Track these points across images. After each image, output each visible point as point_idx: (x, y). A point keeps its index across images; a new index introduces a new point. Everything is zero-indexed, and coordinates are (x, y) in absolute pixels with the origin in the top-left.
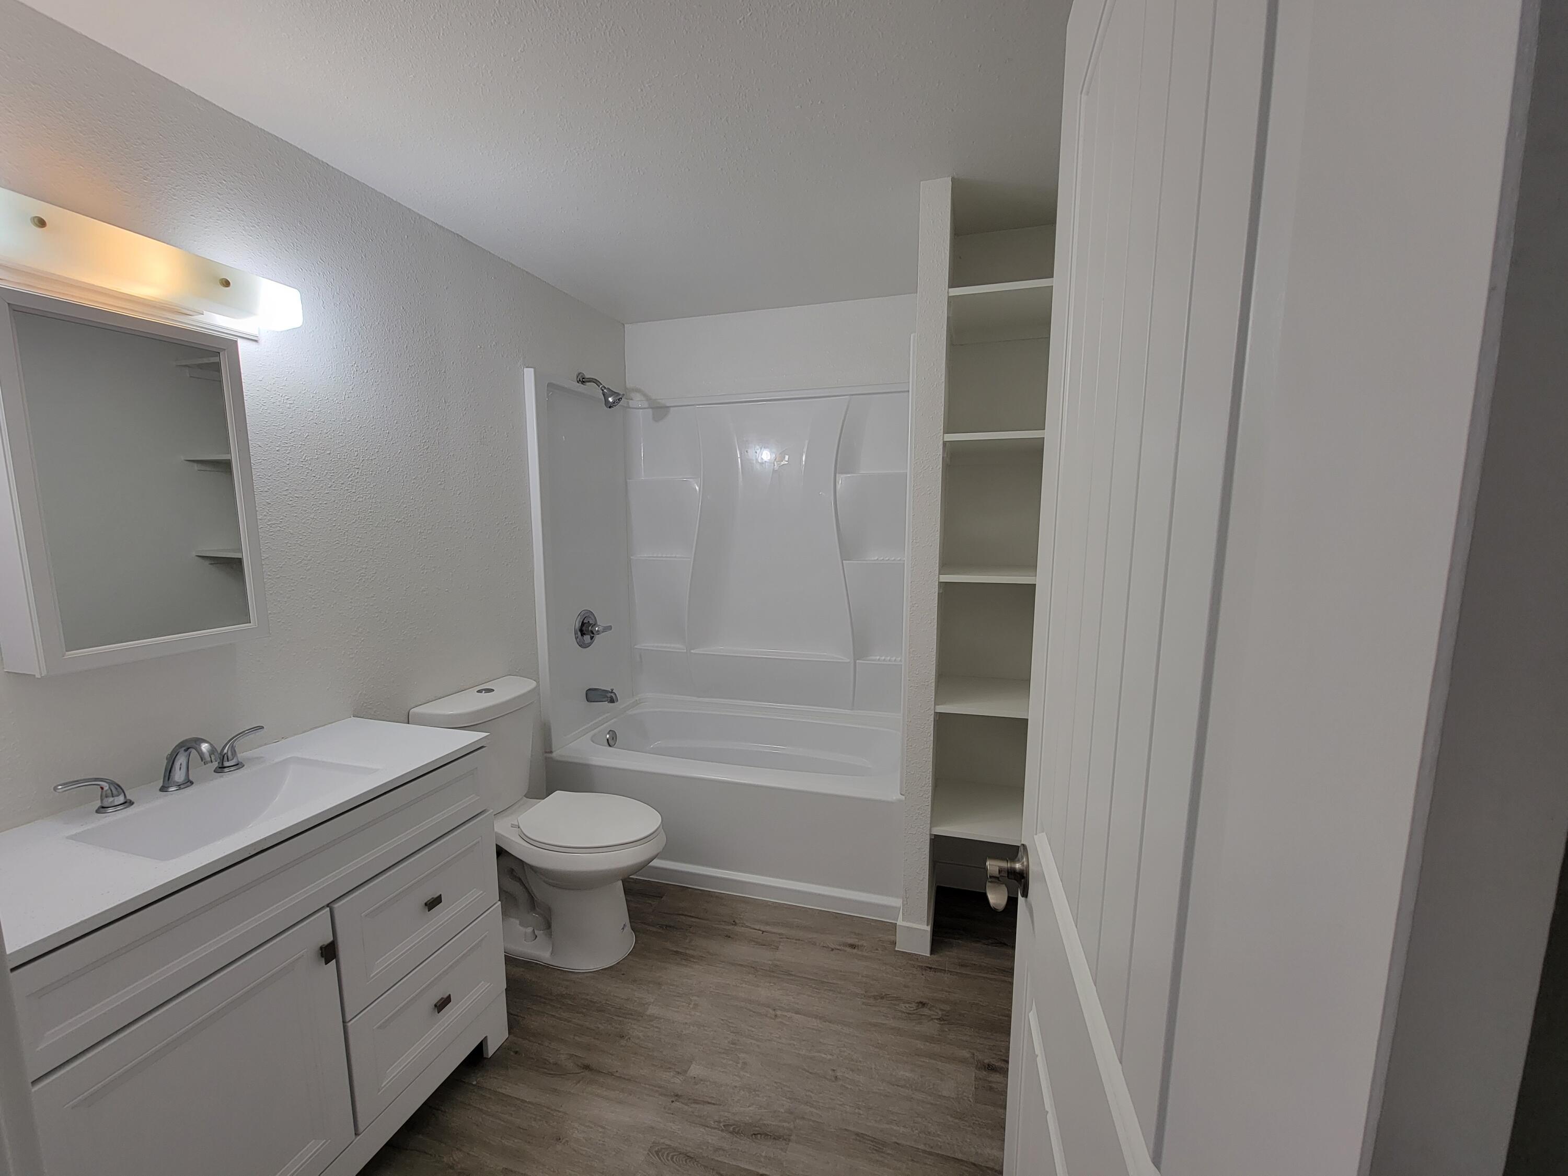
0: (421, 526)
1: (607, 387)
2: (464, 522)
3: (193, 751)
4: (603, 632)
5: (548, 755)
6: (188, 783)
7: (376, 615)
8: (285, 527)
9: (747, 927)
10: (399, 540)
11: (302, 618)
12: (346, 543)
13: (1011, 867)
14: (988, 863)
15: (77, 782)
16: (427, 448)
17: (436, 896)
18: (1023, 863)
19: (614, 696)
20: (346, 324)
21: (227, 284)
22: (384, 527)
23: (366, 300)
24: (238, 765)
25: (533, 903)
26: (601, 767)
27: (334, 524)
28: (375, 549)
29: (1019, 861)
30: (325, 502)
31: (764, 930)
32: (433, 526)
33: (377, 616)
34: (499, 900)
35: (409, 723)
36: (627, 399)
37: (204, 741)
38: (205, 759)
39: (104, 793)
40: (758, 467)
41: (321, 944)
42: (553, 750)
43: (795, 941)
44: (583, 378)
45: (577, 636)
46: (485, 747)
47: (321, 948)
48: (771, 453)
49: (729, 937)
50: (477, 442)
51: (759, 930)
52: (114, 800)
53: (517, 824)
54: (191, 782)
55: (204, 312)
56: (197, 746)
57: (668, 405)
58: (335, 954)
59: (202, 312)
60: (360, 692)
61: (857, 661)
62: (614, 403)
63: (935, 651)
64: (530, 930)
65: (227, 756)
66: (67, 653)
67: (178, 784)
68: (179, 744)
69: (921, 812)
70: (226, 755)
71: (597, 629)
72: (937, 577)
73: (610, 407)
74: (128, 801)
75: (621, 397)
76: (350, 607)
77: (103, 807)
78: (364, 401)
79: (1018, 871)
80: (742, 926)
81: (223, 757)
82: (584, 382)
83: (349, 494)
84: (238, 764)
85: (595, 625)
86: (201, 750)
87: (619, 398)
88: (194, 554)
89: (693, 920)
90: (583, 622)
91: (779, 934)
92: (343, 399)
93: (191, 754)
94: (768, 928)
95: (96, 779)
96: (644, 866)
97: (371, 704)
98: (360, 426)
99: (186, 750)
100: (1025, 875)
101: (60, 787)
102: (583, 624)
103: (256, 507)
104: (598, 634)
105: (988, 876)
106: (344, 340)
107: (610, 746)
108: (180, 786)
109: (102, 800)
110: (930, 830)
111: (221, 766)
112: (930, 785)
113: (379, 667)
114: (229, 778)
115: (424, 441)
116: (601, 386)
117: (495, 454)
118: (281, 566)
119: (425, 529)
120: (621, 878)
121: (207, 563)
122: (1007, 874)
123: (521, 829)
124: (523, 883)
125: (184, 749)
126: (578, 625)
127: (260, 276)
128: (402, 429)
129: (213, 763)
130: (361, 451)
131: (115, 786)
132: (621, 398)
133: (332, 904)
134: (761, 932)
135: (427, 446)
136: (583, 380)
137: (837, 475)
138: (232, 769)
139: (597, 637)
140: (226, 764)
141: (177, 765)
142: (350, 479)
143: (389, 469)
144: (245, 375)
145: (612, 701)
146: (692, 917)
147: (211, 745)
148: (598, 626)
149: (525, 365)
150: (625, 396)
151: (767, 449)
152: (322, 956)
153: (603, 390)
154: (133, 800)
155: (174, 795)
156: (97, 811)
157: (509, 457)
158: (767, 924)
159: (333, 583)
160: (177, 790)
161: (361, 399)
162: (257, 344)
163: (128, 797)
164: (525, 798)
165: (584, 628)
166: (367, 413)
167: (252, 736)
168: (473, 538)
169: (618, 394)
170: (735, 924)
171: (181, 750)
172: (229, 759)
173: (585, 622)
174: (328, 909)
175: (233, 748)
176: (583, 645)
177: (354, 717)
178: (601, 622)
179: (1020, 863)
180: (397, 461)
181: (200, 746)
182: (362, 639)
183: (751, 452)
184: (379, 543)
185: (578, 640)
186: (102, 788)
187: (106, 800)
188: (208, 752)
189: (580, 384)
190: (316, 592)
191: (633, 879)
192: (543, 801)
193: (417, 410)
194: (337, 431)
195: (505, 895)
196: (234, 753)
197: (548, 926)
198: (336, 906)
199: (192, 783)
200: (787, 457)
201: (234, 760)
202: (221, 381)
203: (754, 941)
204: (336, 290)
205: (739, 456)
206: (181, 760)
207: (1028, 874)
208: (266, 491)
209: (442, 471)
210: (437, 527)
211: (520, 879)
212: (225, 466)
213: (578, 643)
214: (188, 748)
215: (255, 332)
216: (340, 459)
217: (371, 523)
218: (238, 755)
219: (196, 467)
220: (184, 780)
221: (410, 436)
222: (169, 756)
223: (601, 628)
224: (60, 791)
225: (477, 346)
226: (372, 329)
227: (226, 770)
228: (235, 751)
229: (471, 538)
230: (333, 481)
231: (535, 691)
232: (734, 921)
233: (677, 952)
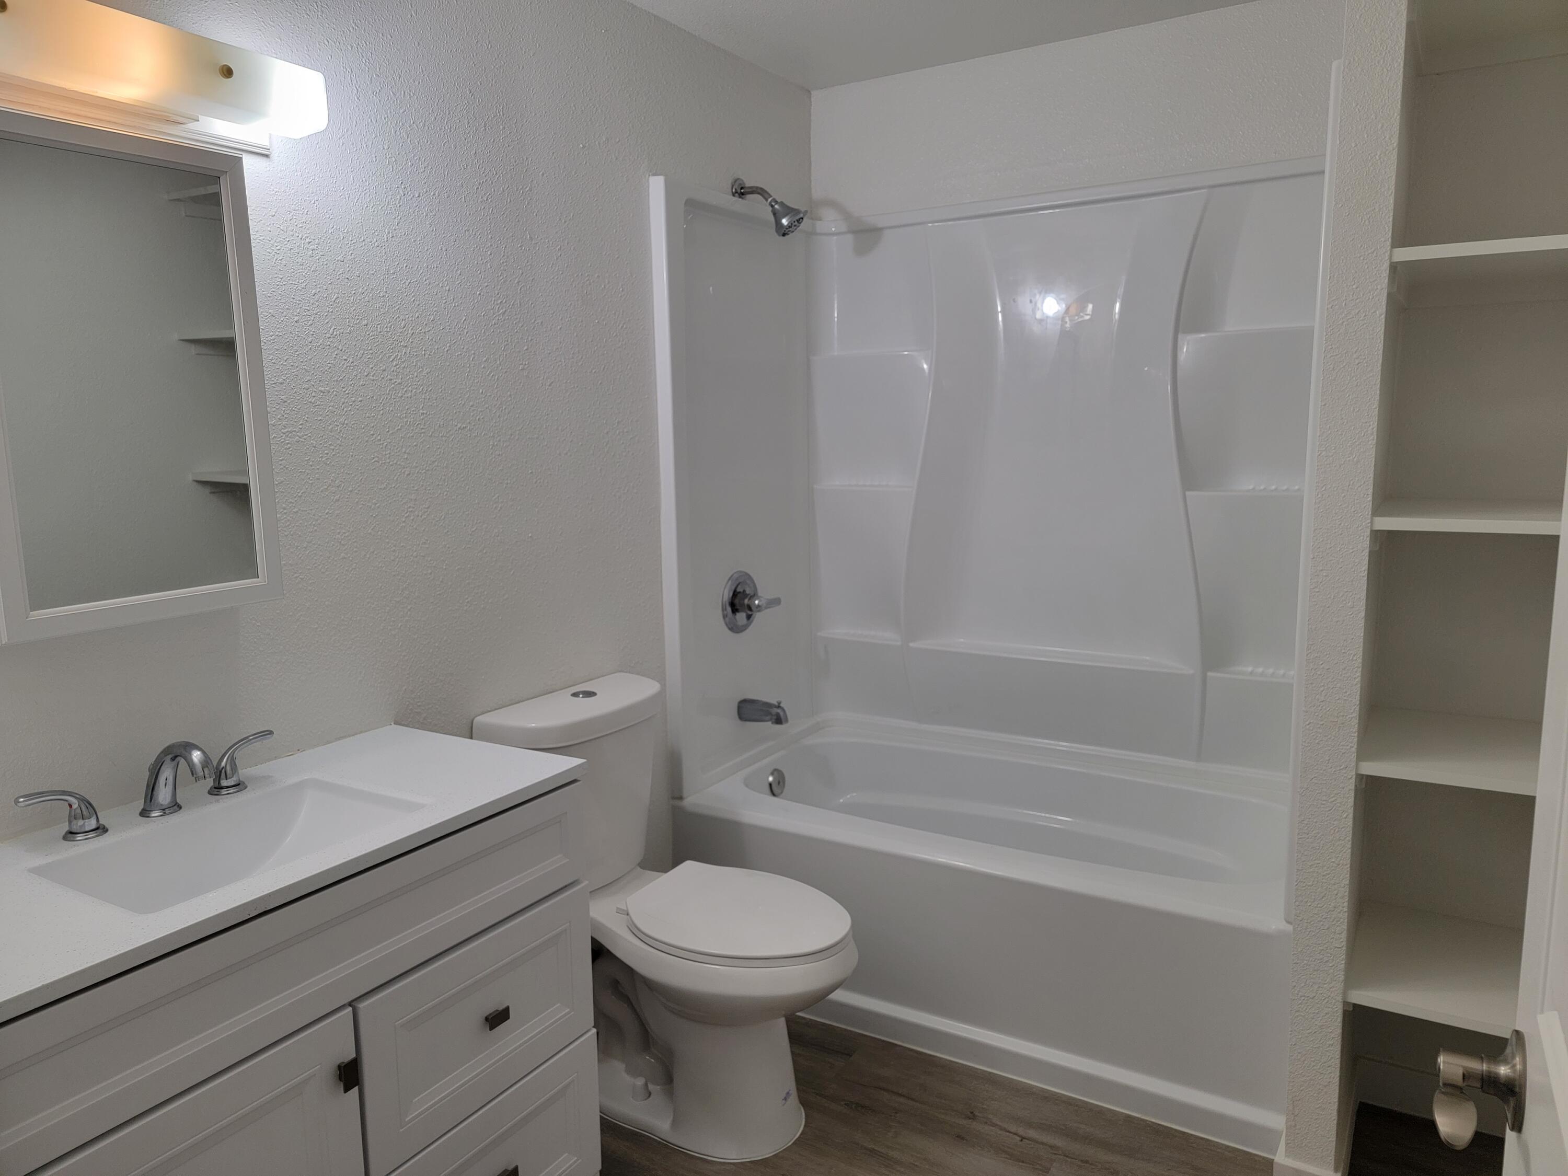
0: (493, 436)
1: (779, 201)
2: (557, 429)
3: (182, 761)
4: (766, 608)
5: (677, 803)
6: (175, 806)
7: (430, 571)
8: (305, 437)
9: (994, 1125)
10: (462, 457)
11: (327, 573)
12: (388, 461)
13: (1489, 1072)
14: (1441, 1059)
15: (41, 794)
16: (504, 313)
17: (501, 1008)
18: (1514, 1066)
19: (782, 714)
20: (389, 123)
21: (228, 72)
22: (442, 437)
23: (417, 83)
24: (239, 786)
25: (647, 1041)
26: (755, 827)
27: (372, 432)
28: (428, 470)
29: (1506, 1062)
30: (360, 399)
31: (1024, 1135)
32: (511, 435)
33: (431, 573)
34: (594, 1027)
35: (471, 738)
36: (812, 219)
37: (197, 748)
38: (196, 775)
39: (73, 814)
40: (1036, 329)
41: (338, 1062)
42: (685, 794)
43: (1080, 1163)
44: (742, 188)
45: (725, 612)
46: (579, 781)
47: (339, 1067)
48: (1059, 301)
49: (963, 1139)
50: (578, 300)
51: (1015, 1134)
52: (84, 823)
53: (625, 909)
54: (178, 806)
55: (200, 116)
56: (187, 754)
57: (880, 225)
58: (358, 1079)
59: (197, 119)
60: (404, 688)
61: (1210, 674)
62: (790, 227)
63: (1360, 660)
64: (640, 1082)
65: (225, 772)
66: (31, 613)
67: (163, 808)
68: (165, 749)
69: (1326, 959)
70: (223, 771)
71: (757, 602)
72: (1369, 521)
73: (784, 235)
74: (101, 827)
75: (801, 216)
76: (392, 558)
77: (71, 833)
78: (415, 241)
79: (1502, 1082)
80: (986, 1123)
81: (219, 774)
82: (742, 194)
83: (393, 385)
84: (239, 784)
85: (754, 595)
86: (192, 760)
87: (798, 218)
88: (190, 478)
89: (902, 1100)
90: (735, 591)
91: (1051, 1147)
92: (386, 239)
93: (179, 766)
94: (1032, 1133)
95: (64, 793)
96: (819, 999)
97: (420, 706)
98: (409, 281)
99: (173, 759)
100: (1517, 1090)
101: (22, 800)
102: (735, 594)
103: (267, 407)
104: (759, 611)
105: (1441, 1085)
106: (386, 147)
107: (774, 795)
108: (165, 811)
109: (70, 822)
110: (1345, 994)
111: (217, 785)
112: (1345, 909)
113: (431, 651)
114: (229, 802)
115: (499, 301)
116: (770, 200)
117: (603, 320)
118: (299, 495)
119: (499, 441)
120: (783, 1013)
121: (207, 490)
122: (1480, 1084)
123: (630, 917)
124: (632, 1004)
125: (170, 756)
126: (727, 595)
127: (272, 56)
128: (469, 284)
129: (207, 780)
130: (410, 319)
131: (85, 804)
132: (802, 218)
133: (355, 1002)
134: (1019, 1139)
135: (504, 310)
136: (741, 192)
137: (1180, 336)
138: (231, 790)
139: (758, 617)
140: (224, 783)
141: (162, 780)
142: (394, 363)
143: (450, 346)
144: (253, 208)
145: (779, 721)
146: (901, 1095)
147: (203, 752)
148: (758, 598)
149: (650, 172)
150: (808, 214)
151: (1052, 295)
152: (340, 1079)
153: (772, 206)
154: (107, 826)
155: (158, 824)
156: (65, 838)
157: (624, 324)
158: (1030, 1125)
159: (370, 521)
160: (161, 816)
161: (410, 239)
162: (269, 160)
163: (101, 822)
164: (639, 869)
165: (737, 601)
166: (418, 259)
167: (257, 745)
168: (569, 454)
169: (797, 212)
170: (972, 1117)
171: (165, 758)
172: (228, 776)
173: (738, 590)
174: (350, 1009)
175: (232, 760)
176: (735, 629)
177: (394, 724)
178: (765, 590)
179: (1510, 1066)
180: (460, 334)
181: (190, 754)
182: (409, 607)
183: (1023, 303)
184: (434, 462)
185: (727, 619)
186: (70, 806)
187: (74, 822)
188: (201, 763)
189: (736, 199)
190: (346, 535)
191: (799, 1017)
192: (665, 877)
193: (489, 253)
194: (377, 290)
195: (603, 1020)
196: (234, 768)
197: (668, 1079)
198: (362, 1006)
199: (180, 807)
200: (1090, 307)
201: (235, 778)
202: (221, 220)
203: (1006, 1152)
204: (376, 69)
205: (999, 309)
206: (167, 773)
207: (1523, 1086)
208: (281, 383)
209: (525, 348)
210: (517, 437)
211: (629, 999)
212: (227, 346)
213: (727, 625)
214: (176, 757)
215: (265, 142)
216: (380, 332)
217: (423, 431)
218: (240, 771)
219: (193, 349)
220: (169, 803)
221: (479, 294)
222: (151, 767)
223: (763, 602)
224: (22, 804)
225: (579, 145)
226: (426, 128)
227: (224, 792)
228: (235, 764)
229: (567, 454)
230: (371, 366)
231: (659, 699)
232: (972, 1113)
233: (872, 1151)
